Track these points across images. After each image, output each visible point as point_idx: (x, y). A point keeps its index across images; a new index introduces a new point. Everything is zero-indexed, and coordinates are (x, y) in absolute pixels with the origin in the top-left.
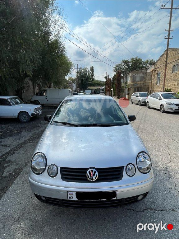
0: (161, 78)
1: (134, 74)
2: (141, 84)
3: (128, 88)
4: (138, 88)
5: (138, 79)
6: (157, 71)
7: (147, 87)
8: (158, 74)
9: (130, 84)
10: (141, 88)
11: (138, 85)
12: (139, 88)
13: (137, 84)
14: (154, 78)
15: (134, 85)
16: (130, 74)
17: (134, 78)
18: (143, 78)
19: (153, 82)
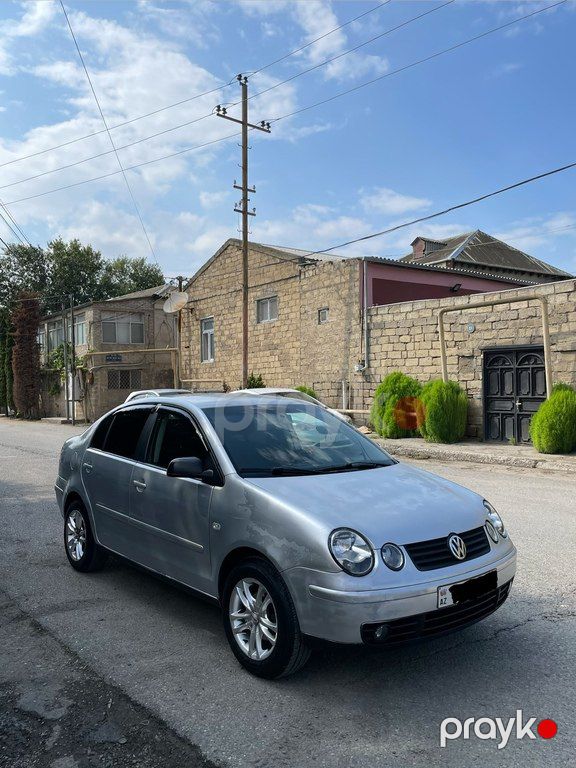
0: (216, 339)
1: (106, 316)
2: (136, 358)
3: (84, 372)
4: (125, 374)
5: (123, 334)
6: (201, 310)
7: (159, 369)
8: (207, 323)
9: (91, 357)
10: (136, 373)
11: (125, 359)
12: (128, 372)
13: (118, 358)
14: (190, 336)
15: (109, 358)
16: (89, 314)
17: (104, 332)
18: (140, 334)
19: (184, 353)
